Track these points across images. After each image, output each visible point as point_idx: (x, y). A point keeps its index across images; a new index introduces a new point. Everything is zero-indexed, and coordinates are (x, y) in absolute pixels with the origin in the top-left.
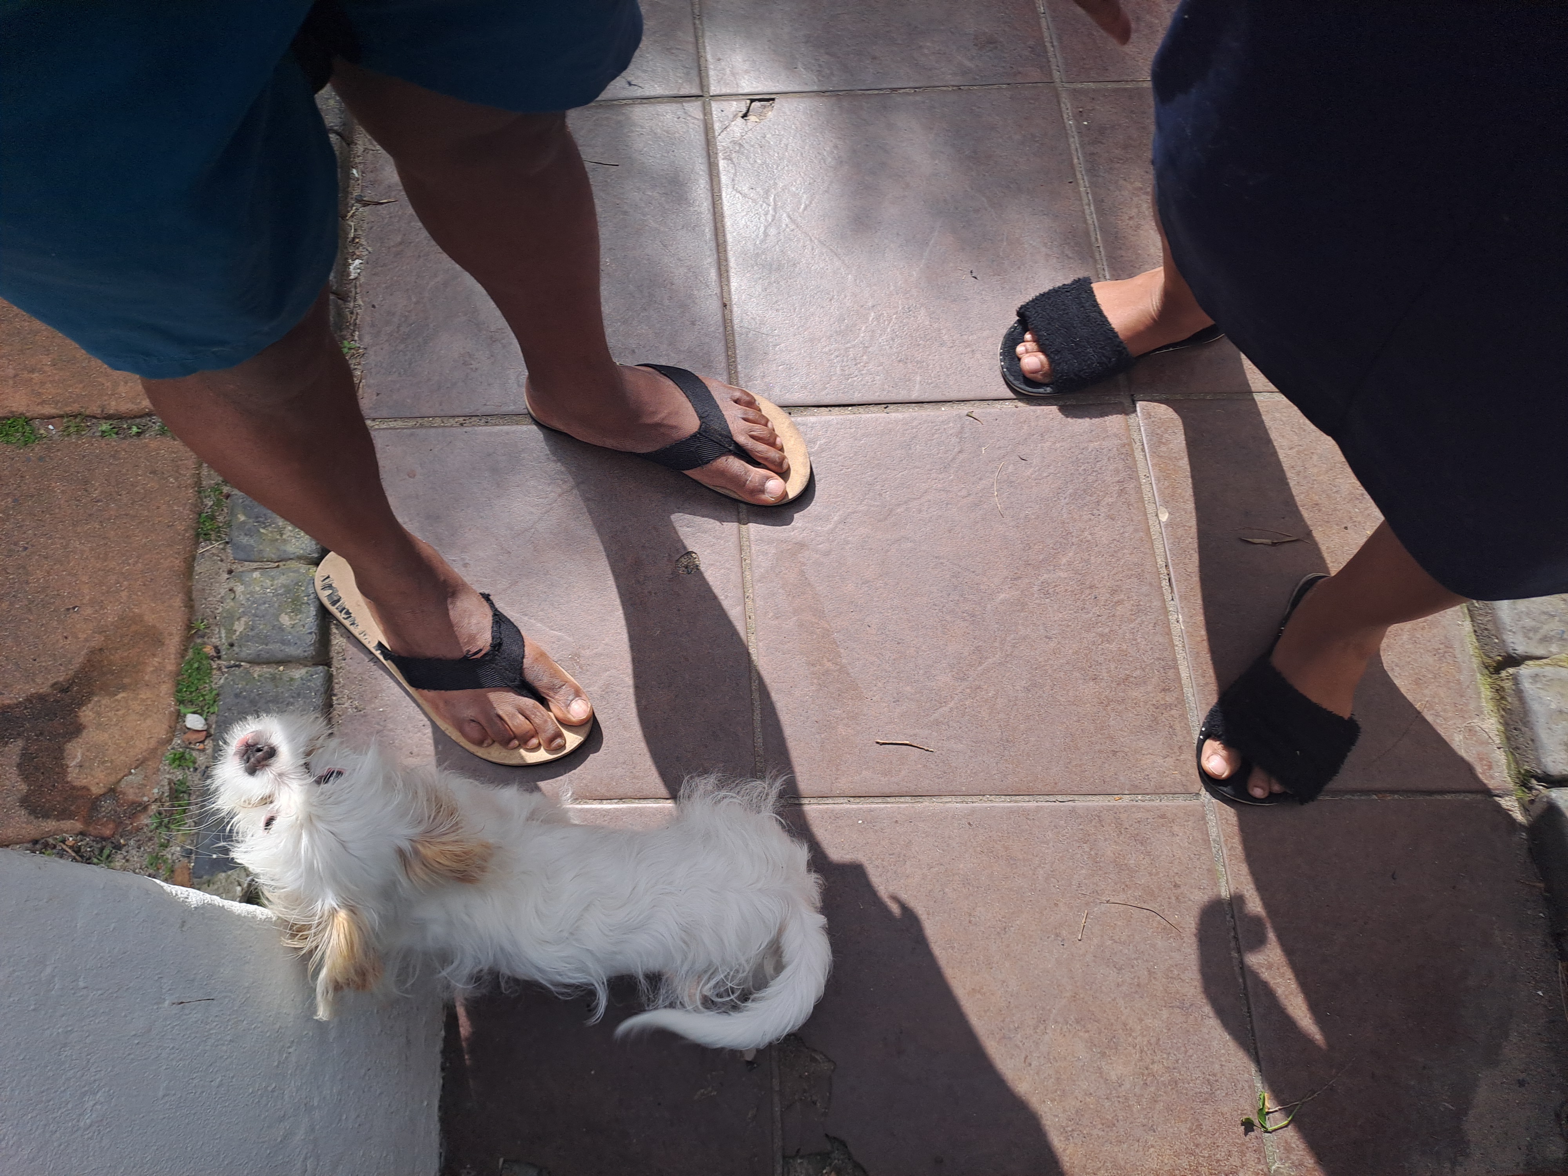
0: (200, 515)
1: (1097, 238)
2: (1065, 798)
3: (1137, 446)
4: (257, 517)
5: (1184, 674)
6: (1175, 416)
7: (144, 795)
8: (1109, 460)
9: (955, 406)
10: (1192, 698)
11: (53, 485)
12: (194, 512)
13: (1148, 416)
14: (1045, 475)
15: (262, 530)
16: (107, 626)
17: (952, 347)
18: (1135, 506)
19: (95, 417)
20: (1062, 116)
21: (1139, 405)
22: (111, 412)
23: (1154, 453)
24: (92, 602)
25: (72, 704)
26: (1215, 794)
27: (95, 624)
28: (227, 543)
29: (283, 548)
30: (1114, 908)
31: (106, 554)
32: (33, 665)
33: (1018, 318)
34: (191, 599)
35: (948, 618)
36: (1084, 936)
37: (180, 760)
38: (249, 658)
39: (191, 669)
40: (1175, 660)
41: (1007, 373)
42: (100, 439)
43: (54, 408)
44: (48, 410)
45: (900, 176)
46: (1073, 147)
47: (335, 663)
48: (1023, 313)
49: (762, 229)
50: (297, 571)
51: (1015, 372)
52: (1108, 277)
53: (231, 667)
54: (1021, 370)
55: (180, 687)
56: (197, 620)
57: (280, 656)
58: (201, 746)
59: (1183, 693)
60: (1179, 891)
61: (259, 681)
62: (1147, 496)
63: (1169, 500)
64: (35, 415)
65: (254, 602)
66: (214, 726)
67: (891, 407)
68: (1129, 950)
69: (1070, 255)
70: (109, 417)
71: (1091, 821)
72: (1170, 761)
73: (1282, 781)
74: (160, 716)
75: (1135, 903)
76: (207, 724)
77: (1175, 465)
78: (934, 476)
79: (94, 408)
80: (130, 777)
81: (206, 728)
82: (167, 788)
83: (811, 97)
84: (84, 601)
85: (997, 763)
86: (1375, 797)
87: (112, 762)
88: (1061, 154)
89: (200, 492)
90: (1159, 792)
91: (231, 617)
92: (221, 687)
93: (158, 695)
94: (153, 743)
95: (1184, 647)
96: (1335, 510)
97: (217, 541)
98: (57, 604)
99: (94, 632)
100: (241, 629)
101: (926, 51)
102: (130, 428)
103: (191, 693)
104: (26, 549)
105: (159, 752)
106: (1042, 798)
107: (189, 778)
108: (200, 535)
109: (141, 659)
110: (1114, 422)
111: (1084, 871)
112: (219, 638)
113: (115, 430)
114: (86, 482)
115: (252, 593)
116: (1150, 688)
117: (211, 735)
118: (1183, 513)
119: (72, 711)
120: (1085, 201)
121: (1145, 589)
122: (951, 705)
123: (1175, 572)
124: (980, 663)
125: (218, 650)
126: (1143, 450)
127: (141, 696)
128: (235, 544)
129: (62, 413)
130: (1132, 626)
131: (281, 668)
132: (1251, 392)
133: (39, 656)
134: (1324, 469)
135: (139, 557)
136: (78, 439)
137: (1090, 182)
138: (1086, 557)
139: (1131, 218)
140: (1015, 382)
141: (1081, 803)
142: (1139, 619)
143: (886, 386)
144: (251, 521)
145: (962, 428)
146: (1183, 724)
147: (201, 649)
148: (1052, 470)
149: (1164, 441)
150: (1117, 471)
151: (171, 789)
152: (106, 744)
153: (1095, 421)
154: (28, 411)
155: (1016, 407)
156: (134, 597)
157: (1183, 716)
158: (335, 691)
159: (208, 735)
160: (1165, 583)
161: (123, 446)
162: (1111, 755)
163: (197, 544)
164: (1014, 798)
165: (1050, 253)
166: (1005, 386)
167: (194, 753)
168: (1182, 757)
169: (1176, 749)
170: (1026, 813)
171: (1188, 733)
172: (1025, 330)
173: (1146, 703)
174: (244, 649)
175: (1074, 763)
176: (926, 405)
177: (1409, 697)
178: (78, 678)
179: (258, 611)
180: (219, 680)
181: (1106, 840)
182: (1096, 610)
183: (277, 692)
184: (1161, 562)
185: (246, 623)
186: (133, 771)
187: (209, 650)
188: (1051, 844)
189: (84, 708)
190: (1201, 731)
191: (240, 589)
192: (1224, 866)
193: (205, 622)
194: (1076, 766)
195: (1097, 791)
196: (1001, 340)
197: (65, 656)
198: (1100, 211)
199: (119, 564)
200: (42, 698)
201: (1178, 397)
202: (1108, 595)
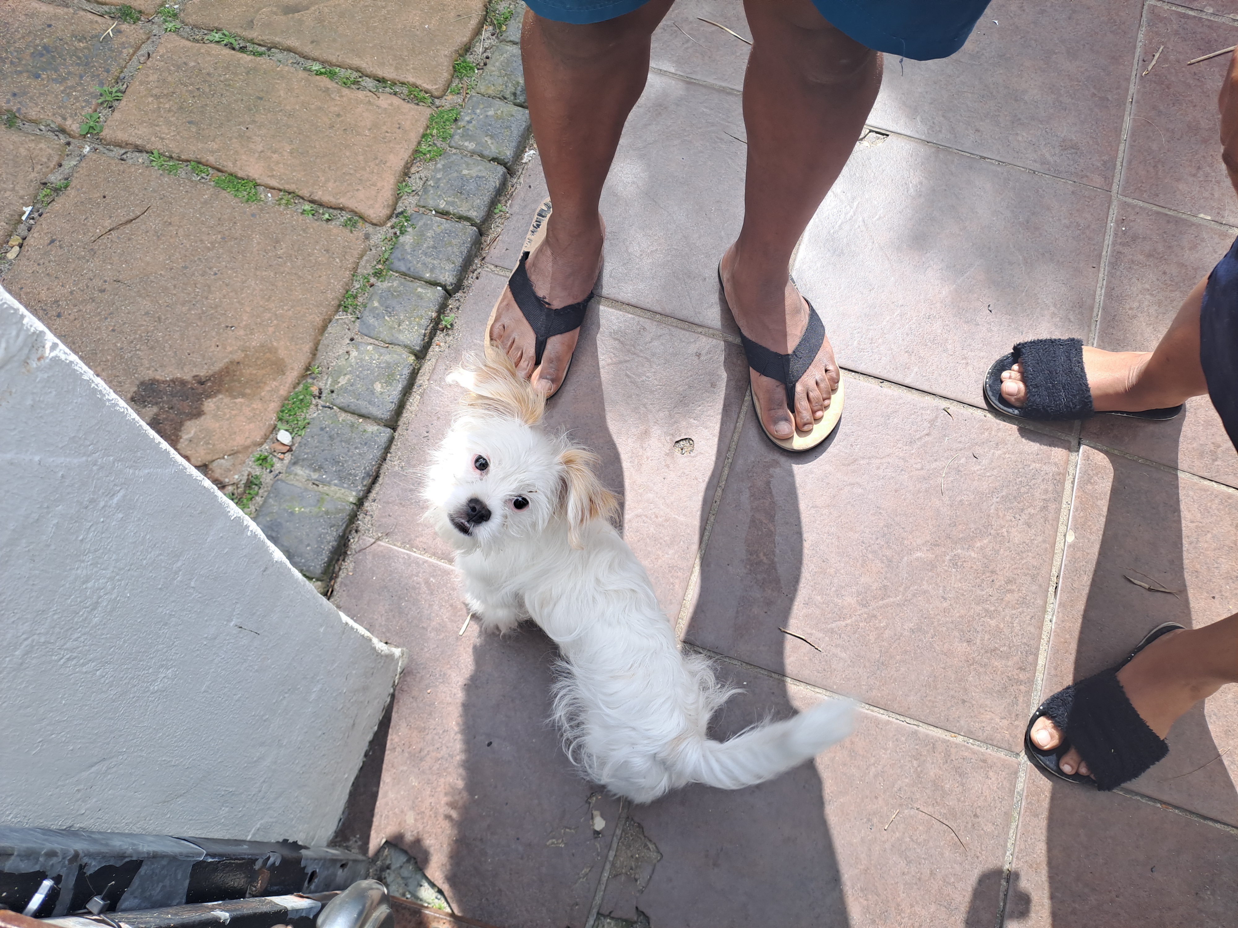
0: (347, 292)
1: (1098, 314)
2: (912, 722)
3: (1069, 478)
4: (387, 308)
5: (1041, 661)
6: (1110, 466)
7: (226, 477)
8: (1043, 480)
9: (937, 399)
10: (1040, 682)
11: (254, 236)
12: (344, 289)
13: (1087, 458)
14: (988, 474)
15: (386, 318)
16: (249, 348)
17: (952, 355)
18: (1051, 522)
19: (303, 198)
20: (1107, 218)
21: (1083, 448)
22: (316, 198)
23: (1080, 488)
24: (246, 327)
25: (202, 394)
26: (1031, 758)
27: (242, 343)
28: (358, 318)
29: (397, 335)
30: (921, 815)
31: (270, 297)
32: (187, 358)
33: (1012, 351)
34: (316, 350)
35: (870, 556)
36: (890, 829)
37: (263, 460)
38: (341, 405)
39: (297, 398)
40: (1038, 649)
41: (988, 389)
42: (300, 214)
43: (278, 183)
44: (274, 183)
45: (962, 220)
46: (1106, 242)
47: (399, 430)
48: (1020, 349)
49: (840, 222)
50: (400, 355)
51: (995, 390)
52: (1095, 345)
53: (326, 407)
54: (1000, 390)
55: (284, 408)
56: (315, 365)
57: (364, 411)
58: (282, 456)
59: (1035, 676)
60: (977, 820)
61: (341, 424)
62: (1063, 518)
63: (1080, 527)
64: (263, 184)
65: (360, 367)
66: (296, 445)
67: (886, 383)
68: (921, 850)
69: (1072, 320)
70: (312, 202)
71: (926, 746)
72: (1005, 722)
73: (1089, 767)
74: (261, 425)
75: (939, 818)
76: (292, 442)
77: (1094, 503)
78: (900, 445)
79: (306, 192)
80: (222, 461)
81: (290, 444)
82: (245, 478)
83: (917, 142)
84: (241, 325)
85: (868, 678)
86: (1159, 805)
87: (214, 445)
88: (1094, 245)
89: (353, 276)
90: (988, 742)
91: (340, 372)
92: (313, 419)
93: (266, 409)
94: (248, 442)
95: (1049, 642)
96: (1210, 580)
97: (351, 314)
98: (221, 320)
99: (239, 349)
100: (343, 383)
101: (1020, 139)
102: (323, 214)
103: (290, 415)
104: (215, 274)
105: (250, 450)
106: (894, 715)
107: (264, 476)
108: (342, 306)
109: (264, 379)
110: (1058, 453)
111: (907, 780)
112: (325, 383)
113: (313, 212)
114: (277, 241)
115: (362, 360)
116: (1010, 663)
117: (292, 451)
118: (1086, 541)
119: (200, 399)
120: (1099, 285)
121: (1034, 588)
122: (849, 621)
123: (1063, 583)
124: (883, 599)
125: (321, 393)
126: (1073, 483)
127: (253, 405)
128: (363, 321)
129: (281, 188)
130: (1014, 612)
131: (361, 420)
132: (1176, 469)
133: (193, 352)
134: (1213, 547)
135: (292, 307)
136: (284, 210)
137: (1108, 272)
138: (997, 547)
139: (1131, 309)
140: (992, 398)
141: (923, 729)
142: (1021, 609)
143: (888, 367)
144: (382, 308)
145: (936, 417)
146: (1025, 699)
147: (309, 387)
148: (995, 472)
149: (1092, 481)
150: (1046, 491)
151: (248, 479)
152: (215, 431)
153: (1045, 448)
154: (259, 179)
155: (985, 416)
156: (277, 333)
157: (1028, 693)
158: (391, 451)
159: (290, 450)
160: (1052, 589)
161: (314, 225)
162: (960, 702)
163: (337, 311)
164: (871, 708)
165: (1056, 311)
166: (983, 398)
167: (275, 459)
168: (1016, 723)
169: (1013, 715)
170: (877, 722)
171: (1027, 706)
172: (1015, 362)
173: (1002, 673)
174: (340, 398)
175: (929, 698)
176: (914, 391)
177: (1216, 742)
178: (214, 377)
179: (361, 374)
180: (312, 413)
181: (933, 763)
182: (990, 591)
183: (351, 436)
184: (1054, 572)
185: (349, 380)
186: (226, 457)
187: (315, 390)
188: (889, 752)
189: (210, 400)
190: (1039, 708)
191: (354, 353)
192: (1019, 814)
193: (320, 368)
194: (930, 700)
195: (939, 725)
196: (993, 362)
197: (211, 359)
198: (1109, 294)
199: (276, 307)
200: (183, 383)
201: (1116, 452)
202: (1003, 582)
